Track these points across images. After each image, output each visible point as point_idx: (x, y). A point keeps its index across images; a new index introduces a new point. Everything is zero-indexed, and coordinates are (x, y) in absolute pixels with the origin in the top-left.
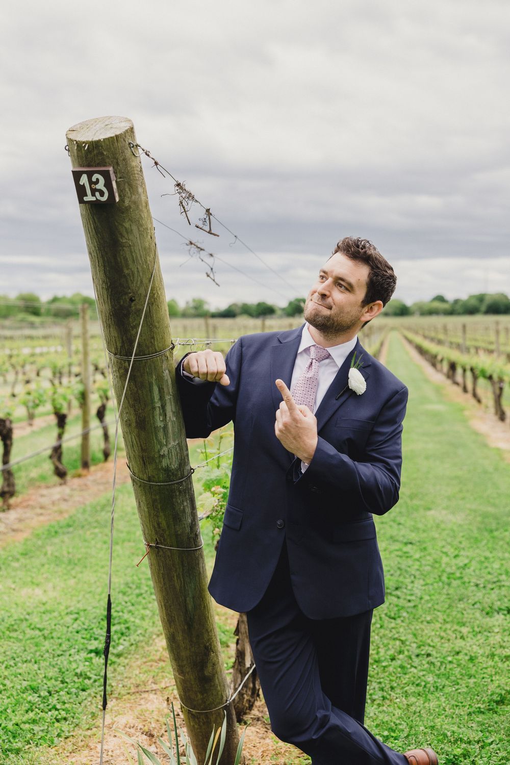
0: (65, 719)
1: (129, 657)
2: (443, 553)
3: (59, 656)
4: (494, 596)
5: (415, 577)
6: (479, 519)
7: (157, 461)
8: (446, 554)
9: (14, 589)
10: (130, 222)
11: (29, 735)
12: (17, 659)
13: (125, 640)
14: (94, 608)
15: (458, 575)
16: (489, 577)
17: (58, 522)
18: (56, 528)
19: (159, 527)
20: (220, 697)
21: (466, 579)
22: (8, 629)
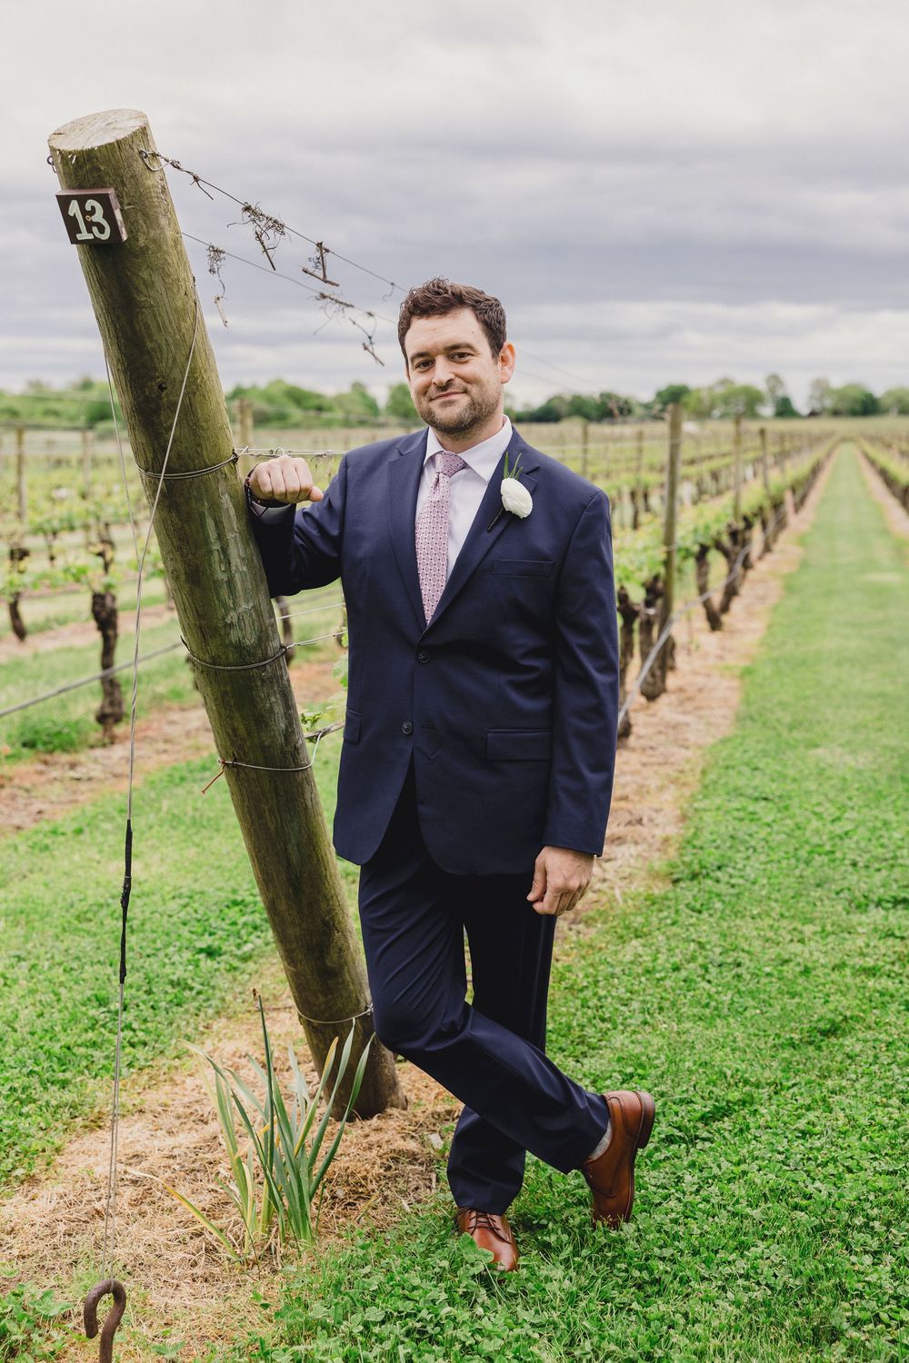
0: (145, 1044)
1: (262, 961)
2: (815, 813)
3: (148, 956)
4: (878, 878)
5: (755, 850)
6: (896, 762)
7: (222, 633)
8: (819, 816)
9: (99, 862)
10: (148, 271)
11: (84, 1063)
12: (83, 960)
13: (259, 937)
14: (218, 889)
15: (828, 848)
16: (880, 850)
17: (189, 763)
18: (184, 773)
19: (236, 735)
20: (354, 1001)
21: (838, 855)
22: (78, 918)
